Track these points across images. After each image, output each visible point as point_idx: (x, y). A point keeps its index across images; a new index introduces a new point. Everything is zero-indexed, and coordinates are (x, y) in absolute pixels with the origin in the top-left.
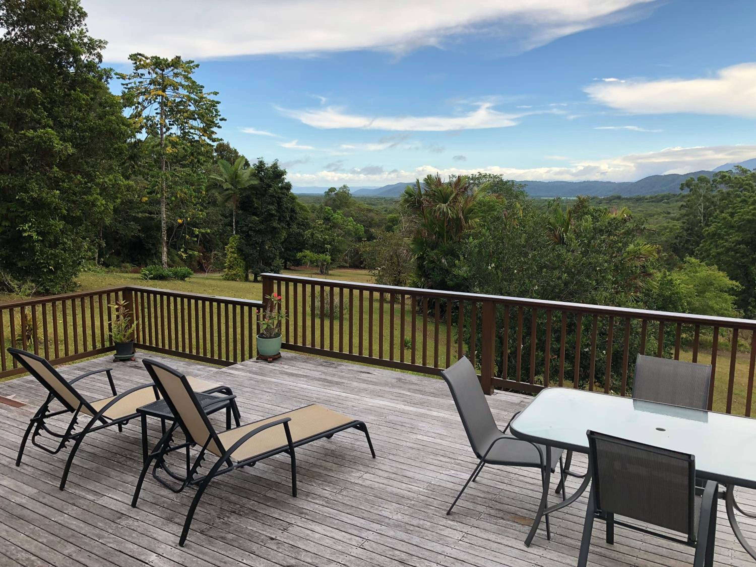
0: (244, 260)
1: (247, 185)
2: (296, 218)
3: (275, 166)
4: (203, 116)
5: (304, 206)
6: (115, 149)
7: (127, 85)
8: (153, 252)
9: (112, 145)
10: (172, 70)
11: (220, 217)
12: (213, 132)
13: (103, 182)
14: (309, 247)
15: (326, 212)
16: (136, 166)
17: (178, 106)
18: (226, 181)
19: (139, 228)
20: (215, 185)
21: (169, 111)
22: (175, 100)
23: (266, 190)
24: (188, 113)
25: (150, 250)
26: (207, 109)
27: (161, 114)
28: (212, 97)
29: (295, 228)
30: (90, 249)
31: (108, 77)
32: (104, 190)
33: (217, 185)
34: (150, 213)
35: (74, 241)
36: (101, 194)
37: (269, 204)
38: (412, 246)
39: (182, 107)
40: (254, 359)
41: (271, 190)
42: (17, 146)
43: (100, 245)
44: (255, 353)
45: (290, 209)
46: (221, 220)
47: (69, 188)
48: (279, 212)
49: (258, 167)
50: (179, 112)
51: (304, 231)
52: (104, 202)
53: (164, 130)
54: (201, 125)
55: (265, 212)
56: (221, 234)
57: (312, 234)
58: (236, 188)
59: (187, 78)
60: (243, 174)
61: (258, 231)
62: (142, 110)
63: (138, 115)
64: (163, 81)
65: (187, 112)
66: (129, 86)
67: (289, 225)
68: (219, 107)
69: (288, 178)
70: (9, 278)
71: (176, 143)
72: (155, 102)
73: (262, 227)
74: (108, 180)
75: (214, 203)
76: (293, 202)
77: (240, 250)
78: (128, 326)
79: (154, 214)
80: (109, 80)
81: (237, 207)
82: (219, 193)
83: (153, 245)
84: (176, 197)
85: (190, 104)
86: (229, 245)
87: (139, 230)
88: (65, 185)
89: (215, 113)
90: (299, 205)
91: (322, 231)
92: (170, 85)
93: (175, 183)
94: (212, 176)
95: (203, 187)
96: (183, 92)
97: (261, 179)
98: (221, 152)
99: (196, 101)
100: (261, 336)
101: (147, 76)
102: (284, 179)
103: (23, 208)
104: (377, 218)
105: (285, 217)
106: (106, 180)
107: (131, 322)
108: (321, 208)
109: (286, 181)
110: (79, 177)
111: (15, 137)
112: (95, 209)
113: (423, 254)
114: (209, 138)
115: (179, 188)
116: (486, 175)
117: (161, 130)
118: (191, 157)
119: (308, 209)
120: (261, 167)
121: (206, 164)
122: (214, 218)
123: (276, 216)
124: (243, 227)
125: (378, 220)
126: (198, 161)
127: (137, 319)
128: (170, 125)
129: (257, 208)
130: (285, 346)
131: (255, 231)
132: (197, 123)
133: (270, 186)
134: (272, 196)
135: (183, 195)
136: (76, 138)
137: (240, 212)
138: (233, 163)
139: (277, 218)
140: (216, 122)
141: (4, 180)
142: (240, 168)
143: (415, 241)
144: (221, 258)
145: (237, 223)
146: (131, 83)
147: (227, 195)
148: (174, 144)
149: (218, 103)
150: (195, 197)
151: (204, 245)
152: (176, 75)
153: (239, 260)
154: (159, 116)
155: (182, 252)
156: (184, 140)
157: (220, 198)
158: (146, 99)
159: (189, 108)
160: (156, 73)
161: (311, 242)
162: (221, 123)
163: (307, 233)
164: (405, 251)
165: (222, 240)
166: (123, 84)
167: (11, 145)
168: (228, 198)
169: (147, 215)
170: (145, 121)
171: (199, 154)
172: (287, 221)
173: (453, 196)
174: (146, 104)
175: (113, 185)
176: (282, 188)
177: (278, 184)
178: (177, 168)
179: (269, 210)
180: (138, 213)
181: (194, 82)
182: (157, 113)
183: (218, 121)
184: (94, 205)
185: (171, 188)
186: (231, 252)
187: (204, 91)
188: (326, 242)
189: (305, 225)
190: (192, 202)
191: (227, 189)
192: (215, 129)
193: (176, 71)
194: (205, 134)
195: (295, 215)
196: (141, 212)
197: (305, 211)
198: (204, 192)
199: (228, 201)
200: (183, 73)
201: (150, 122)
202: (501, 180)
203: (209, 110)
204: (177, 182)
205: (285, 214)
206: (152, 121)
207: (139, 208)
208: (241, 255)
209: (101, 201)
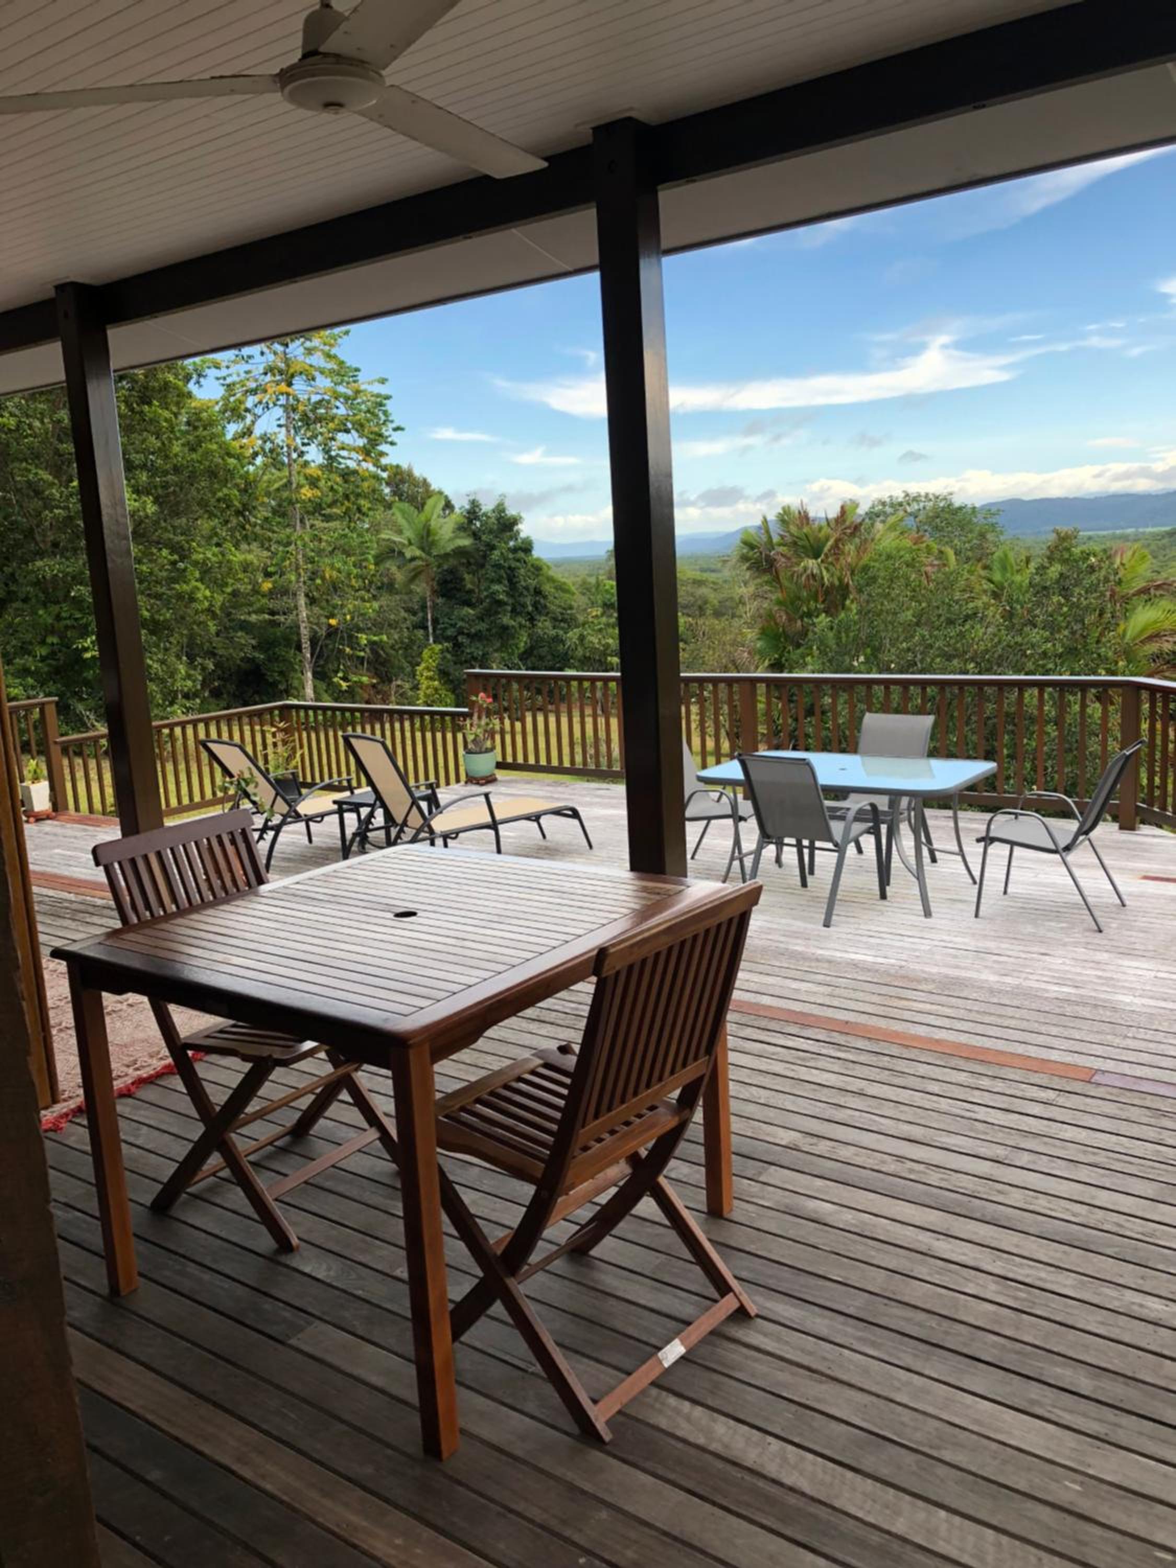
0: (453, 691)
1: (450, 548)
2: (545, 607)
3: (500, 509)
4: (362, 425)
5: (565, 583)
6: (219, 500)
7: (225, 379)
8: (282, 687)
9: (214, 494)
10: (302, 344)
11: (403, 614)
12: (382, 454)
13: (204, 561)
14: (576, 664)
15: (607, 591)
16: (247, 527)
17: (316, 408)
18: (410, 543)
19: (254, 642)
20: (391, 552)
21: (300, 420)
22: (309, 399)
23: (485, 557)
24: (336, 421)
25: (274, 684)
26: (368, 411)
27: (286, 426)
28: (378, 389)
29: (545, 627)
30: (189, 676)
31: (200, 375)
32: (206, 572)
33: (393, 551)
34: (272, 613)
35: (163, 662)
36: (201, 580)
37: (492, 581)
38: (759, 644)
39: (323, 411)
40: (462, 783)
41: (495, 556)
42: (66, 508)
43: (204, 669)
44: (463, 777)
45: (532, 590)
46: (405, 619)
47: (151, 573)
48: (512, 596)
49: (469, 512)
50: (319, 419)
51: (566, 633)
52: (208, 593)
53: (294, 456)
54: (361, 442)
55: (487, 597)
56: (407, 648)
57: (582, 638)
58: (429, 554)
59: (329, 356)
60: (441, 528)
61: (476, 635)
62: (253, 423)
63: (248, 432)
64: (288, 366)
65: (333, 419)
66: (229, 380)
67: (532, 620)
68: (390, 406)
69: (525, 530)
70: (92, 717)
71: (318, 479)
72: (275, 405)
73: (483, 626)
74: (210, 554)
75: (389, 587)
76: (538, 576)
77: (443, 674)
78: (289, 759)
79: (278, 614)
80: (202, 380)
81: (434, 592)
82: (399, 567)
83: (281, 673)
84: (323, 578)
85: (338, 404)
86: (423, 665)
87: (253, 647)
88: (144, 568)
89: (383, 418)
90: (551, 579)
91: (600, 630)
92: (301, 373)
93: (320, 552)
94: (383, 536)
95: (370, 557)
96: (323, 383)
97: (475, 535)
98: (397, 486)
99: (347, 398)
100: (469, 752)
101: (258, 358)
102: (518, 532)
103: (80, 610)
104: (714, 598)
105: (524, 606)
106: (209, 555)
107: (294, 750)
108: (598, 585)
109: (523, 535)
110: (165, 552)
111: (61, 493)
112: (195, 605)
113: (781, 657)
114: (376, 465)
115: (327, 560)
116: (919, 496)
117: (289, 455)
118: (346, 502)
119: (573, 589)
120: (475, 512)
121: (371, 513)
122: (392, 617)
123: (506, 604)
124: (446, 628)
125: (716, 602)
126: (359, 510)
127: (301, 747)
128: (304, 444)
129: (470, 592)
130: (501, 766)
131: (468, 635)
132: (353, 439)
133: (493, 548)
134: (498, 566)
135: (335, 574)
136: (155, 487)
137: (440, 601)
138: (420, 507)
139: (509, 608)
140: (386, 434)
141: (50, 567)
142: (435, 516)
143: (764, 633)
144: (410, 693)
145: (435, 621)
146: (230, 375)
147: (414, 569)
148: (313, 482)
149: (388, 397)
150: (357, 577)
151: (376, 669)
152: (309, 351)
153: (443, 692)
154: (283, 430)
155: (341, 679)
156: (331, 472)
157: (400, 577)
158: (260, 402)
159: (335, 411)
160: (275, 353)
161: (580, 652)
162: (395, 437)
163: (573, 635)
164: (746, 655)
165: (410, 659)
166: (218, 379)
167: (58, 507)
168: (415, 575)
169: (267, 616)
170: (260, 442)
171: (358, 495)
172: (529, 613)
173: (830, 543)
174: (259, 411)
175: (220, 563)
176: (515, 550)
177: (506, 543)
178: (316, 522)
179: (493, 593)
180: (249, 613)
181: (341, 363)
182: (280, 426)
183: (390, 432)
184: (192, 599)
185: (312, 562)
186: (427, 678)
187: (361, 377)
188: (609, 652)
189: (565, 620)
190: (352, 587)
191: (413, 559)
192: (383, 448)
193: (308, 344)
194: (368, 458)
195: (542, 601)
196: (255, 612)
197: (567, 591)
198: (372, 567)
199: (417, 582)
200: (322, 347)
201: (268, 446)
202: (950, 505)
203: (373, 414)
204: (324, 550)
205: (522, 600)
206: (272, 442)
207: (251, 605)
208: (445, 683)
209: (204, 592)
